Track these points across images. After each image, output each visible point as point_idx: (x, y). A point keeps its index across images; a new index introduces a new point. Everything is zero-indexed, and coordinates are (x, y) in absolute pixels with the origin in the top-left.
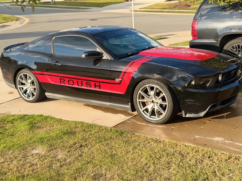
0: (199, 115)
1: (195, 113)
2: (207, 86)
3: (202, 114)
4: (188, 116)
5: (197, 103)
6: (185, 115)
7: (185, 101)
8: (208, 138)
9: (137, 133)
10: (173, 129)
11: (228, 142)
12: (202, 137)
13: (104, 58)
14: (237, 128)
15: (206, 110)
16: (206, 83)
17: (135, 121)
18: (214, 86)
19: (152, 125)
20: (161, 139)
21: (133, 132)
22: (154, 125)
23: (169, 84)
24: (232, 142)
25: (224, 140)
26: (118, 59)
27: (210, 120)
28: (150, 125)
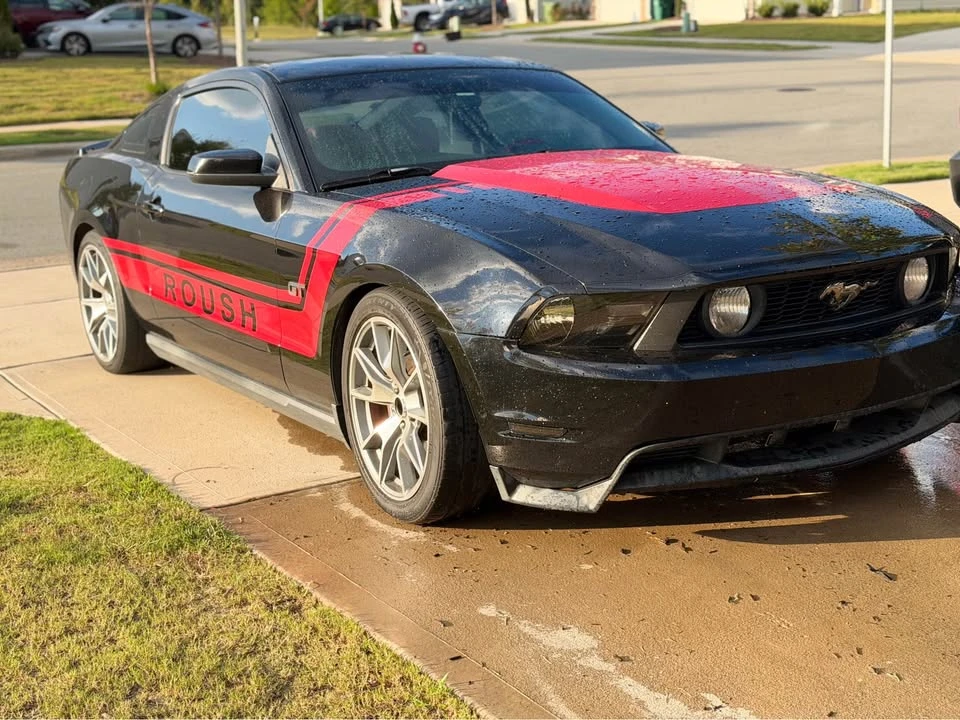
0: (578, 499)
1: (558, 489)
2: (635, 348)
3: (592, 497)
4: (525, 495)
5: (553, 431)
6: (511, 490)
7: (496, 415)
8: (526, 627)
9: (262, 549)
10: (437, 555)
11: (596, 663)
12: (507, 614)
13: (279, 184)
14: (755, 598)
15: (608, 477)
16: (630, 333)
17: (343, 496)
18: (674, 350)
19: (380, 525)
20: (316, 594)
21: (258, 541)
22: (392, 525)
23: (432, 321)
24: (611, 667)
25: (585, 654)
26: (327, 190)
27: (675, 541)
28: (373, 523)
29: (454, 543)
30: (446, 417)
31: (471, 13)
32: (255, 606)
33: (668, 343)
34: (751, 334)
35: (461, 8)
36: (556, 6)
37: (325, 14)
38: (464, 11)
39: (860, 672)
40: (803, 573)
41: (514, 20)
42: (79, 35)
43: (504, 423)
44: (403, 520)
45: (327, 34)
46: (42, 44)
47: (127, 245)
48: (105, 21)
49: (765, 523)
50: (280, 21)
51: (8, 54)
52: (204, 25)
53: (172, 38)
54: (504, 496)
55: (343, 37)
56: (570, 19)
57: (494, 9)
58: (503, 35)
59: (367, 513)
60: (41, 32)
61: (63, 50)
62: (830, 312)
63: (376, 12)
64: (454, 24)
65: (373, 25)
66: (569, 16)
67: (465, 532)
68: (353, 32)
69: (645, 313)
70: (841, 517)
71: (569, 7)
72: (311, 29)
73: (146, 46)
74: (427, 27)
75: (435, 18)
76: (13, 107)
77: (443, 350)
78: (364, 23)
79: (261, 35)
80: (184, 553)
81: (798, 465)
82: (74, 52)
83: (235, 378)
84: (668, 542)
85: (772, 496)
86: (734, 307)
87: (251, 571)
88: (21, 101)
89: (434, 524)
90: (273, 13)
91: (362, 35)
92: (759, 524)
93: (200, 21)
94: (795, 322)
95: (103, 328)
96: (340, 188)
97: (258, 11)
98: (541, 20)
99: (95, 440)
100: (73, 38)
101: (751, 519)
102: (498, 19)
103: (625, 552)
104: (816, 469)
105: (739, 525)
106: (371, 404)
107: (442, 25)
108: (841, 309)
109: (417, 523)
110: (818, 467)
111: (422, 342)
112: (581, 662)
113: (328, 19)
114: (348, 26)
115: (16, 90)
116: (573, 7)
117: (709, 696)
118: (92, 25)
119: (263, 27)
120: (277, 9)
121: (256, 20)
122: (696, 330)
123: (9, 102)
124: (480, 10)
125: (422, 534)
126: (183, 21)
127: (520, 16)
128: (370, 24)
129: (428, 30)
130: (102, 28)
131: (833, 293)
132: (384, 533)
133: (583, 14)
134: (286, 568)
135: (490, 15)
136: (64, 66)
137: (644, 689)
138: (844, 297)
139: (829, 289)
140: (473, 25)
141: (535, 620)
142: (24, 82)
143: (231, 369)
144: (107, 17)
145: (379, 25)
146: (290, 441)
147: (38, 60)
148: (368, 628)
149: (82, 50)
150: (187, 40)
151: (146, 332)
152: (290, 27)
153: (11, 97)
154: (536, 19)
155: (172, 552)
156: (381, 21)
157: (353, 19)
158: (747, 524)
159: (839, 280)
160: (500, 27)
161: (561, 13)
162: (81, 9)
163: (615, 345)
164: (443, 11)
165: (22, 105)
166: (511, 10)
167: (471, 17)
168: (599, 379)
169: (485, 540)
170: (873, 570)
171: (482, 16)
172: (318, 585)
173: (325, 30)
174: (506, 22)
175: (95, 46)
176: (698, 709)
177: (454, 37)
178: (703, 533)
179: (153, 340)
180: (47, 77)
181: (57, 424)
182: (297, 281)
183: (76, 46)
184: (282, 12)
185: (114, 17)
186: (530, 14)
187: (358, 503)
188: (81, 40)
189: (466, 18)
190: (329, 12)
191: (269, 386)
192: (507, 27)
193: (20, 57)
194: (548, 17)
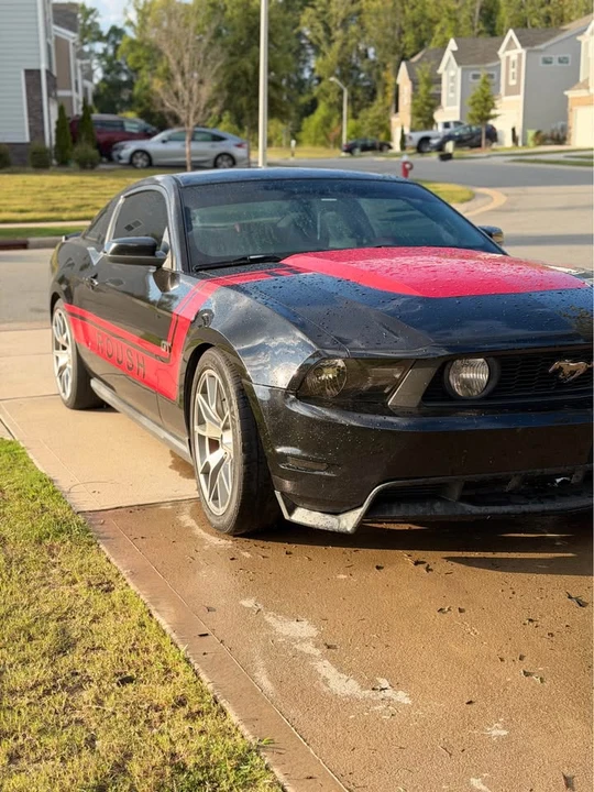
0: (339, 522)
1: (327, 513)
2: (389, 403)
3: (348, 521)
5: (318, 466)
7: (279, 450)
8: (269, 619)
9: (105, 544)
10: (233, 559)
11: (309, 648)
12: (260, 606)
13: (166, 265)
14: (461, 611)
15: (361, 506)
16: (386, 391)
17: (187, 510)
18: (419, 407)
19: (203, 533)
20: (128, 580)
21: (105, 538)
22: (212, 534)
23: (239, 373)
24: (317, 652)
25: (303, 640)
26: (197, 271)
27: (423, 563)
28: (199, 532)
29: (249, 551)
30: (244, 450)
31: (465, 138)
32: (81, 586)
33: (413, 401)
34: (487, 398)
35: (457, 134)
36: (538, 133)
37: (348, 137)
38: (460, 136)
39: (512, 673)
40: (511, 595)
41: (502, 144)
42: (144, 152)
43: (283, 457)
44: (218, 531)
45: (348, 155)
46: (116, 158)
47: (78, 310)
48: (164, 142)
49: (504, 555)
50: (314, 143)
51: (89, 165)
52: (239, 146)
53: (215, 155)
54: (286, 516)
55: (361, 156)
56: (550, 144)
57: (484, 135)
58: (489, 157)
59: (198, 524)
60: (116, 149)
61: (131, 164)
62: (561, 385)
63: (389, 137)
64: (450, 146)
65: (386, 148)
66: (548, 142)
67: (261, 543)
68: (369, 153)
69: (397, 376)
70: (570, 555)
71: (549, 134)
72: (338, 150)
73: (185, 162)
74: (428, 149)
75: (434, 142)
76: (82, 206)
77: (245, 396)
78: (378, 146)
79: (297, 155)
80: (48, 542)
81: (525, 508)
82: (139, 165)
83: (136, 415)
84: (417, 563)
85: (523, 535)
86: (475, 374)
87: (91, 558)
88: (90, 202)
89: (242, 536)
90: (309, 137)
91: (376, 155)
92: (499, 555)
93: (237, 143)
94: (529, 391)
95: (64, 374)
96: (205, 269)
97: (297, 136)
98: (524, 144)
99: (31, 457)
100: (139, 155)
101: (494, 551)
102: (486, 143)
103: (378, 568)
104: (544, 513)
105: (482, 555)
106: (210, 439)
107: (440, 148)
108: (570, 382)
109: (229, 533)
110: (544, 511)
111: (232, 390)
112: (297, 647)
113: (350, 142)
114: (365, 148)
115: (87, 194)
116: (552, 133)
117: (381, 680)
118: (153, 145)
119: (300, 148)
120: (313, 134)
121: (293, 142)
122: (438, 391)
123: (79, 202)
124: (473, 135)
125: (230, 542)
126: (223, 142)
127: (508, 142)
128: (382, 147)
129: (429, 152)
130: (161, 147)
131: (561, 369)
132: (202, 539)
133: (560, 139)
134: (116, 559)
135: (480, 140)
136: (128, 176)
137: (334, 670)
138: (572, 373)
139: (557, 365)
140: (467, 148)
141: (279, 612)
142: (95, 188)
143: (135, 409)
144: (165, 139)
145: (390, 147)
146: (170, 467)
147: (109, 171)
148: (152, 608)
149: (145, 164)
150: (225, 157)
151: (91, 378)
152: (322, 149)
153: (82, 199)
154: (520, 144)
155: (39, 541)
156: (392, 144)
157: (369, 142)
158: (489, 555)
159: (568, 357)
160: (488, 149)
161: (541, 139)
162: (149, 131)
163: (373, 400)
164: (442, 136)
165: (88, 205)
166: (499, 137)
167: (465, 141)
168: (353, 426)
169: (275, 550)
170: (570, 597)
171: (474, 141)
172: (133, 574)
173: (346, 151)
174: (494, 145)
175: (156, 161)
176: (367, 689)
177: (446, 157)
178: (448, 559)
179: (94, 384)
180: (113, 184)
181: (10, 443)
182: (166, 340)
183: (141, 161)
184: (317, 136)
185: (171, 139)
186: (515, 139)
187: (193, 517)
188: (145, 157)
189: (461, 142)
190: (353, 136)
191: (155, 423)
192: (494, 150)
193: (97, 169)
194: (531, 143)
